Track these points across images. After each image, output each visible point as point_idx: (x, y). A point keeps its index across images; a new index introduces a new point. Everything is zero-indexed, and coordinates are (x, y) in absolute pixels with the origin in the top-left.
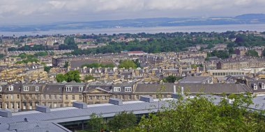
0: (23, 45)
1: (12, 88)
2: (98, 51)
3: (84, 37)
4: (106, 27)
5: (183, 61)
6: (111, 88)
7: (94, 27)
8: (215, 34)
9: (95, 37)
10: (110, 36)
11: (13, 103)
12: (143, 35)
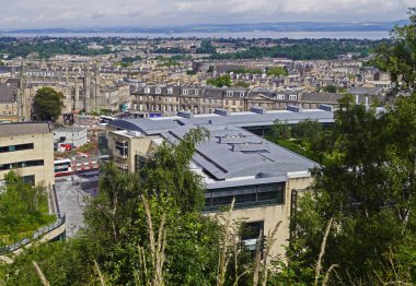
0: (159, 47)
1: (171, 90)
2: (238, 56)
3: (222, 40)
4: (243, 30)
5: (335, 70)
6: (274, 95)
7: (230, 30)
8: (369, 42)
9: (234, 41)
10: (249, 41)
11: (172, 105)
12: (286, 40)
